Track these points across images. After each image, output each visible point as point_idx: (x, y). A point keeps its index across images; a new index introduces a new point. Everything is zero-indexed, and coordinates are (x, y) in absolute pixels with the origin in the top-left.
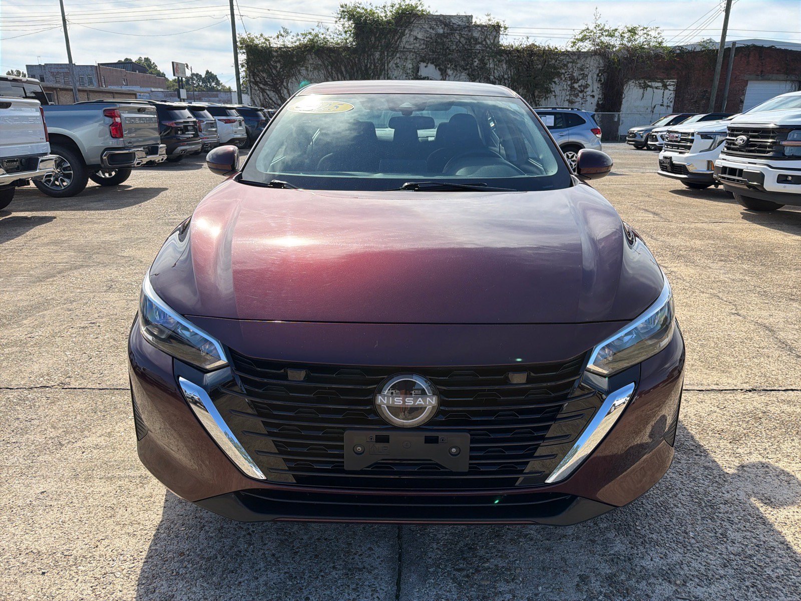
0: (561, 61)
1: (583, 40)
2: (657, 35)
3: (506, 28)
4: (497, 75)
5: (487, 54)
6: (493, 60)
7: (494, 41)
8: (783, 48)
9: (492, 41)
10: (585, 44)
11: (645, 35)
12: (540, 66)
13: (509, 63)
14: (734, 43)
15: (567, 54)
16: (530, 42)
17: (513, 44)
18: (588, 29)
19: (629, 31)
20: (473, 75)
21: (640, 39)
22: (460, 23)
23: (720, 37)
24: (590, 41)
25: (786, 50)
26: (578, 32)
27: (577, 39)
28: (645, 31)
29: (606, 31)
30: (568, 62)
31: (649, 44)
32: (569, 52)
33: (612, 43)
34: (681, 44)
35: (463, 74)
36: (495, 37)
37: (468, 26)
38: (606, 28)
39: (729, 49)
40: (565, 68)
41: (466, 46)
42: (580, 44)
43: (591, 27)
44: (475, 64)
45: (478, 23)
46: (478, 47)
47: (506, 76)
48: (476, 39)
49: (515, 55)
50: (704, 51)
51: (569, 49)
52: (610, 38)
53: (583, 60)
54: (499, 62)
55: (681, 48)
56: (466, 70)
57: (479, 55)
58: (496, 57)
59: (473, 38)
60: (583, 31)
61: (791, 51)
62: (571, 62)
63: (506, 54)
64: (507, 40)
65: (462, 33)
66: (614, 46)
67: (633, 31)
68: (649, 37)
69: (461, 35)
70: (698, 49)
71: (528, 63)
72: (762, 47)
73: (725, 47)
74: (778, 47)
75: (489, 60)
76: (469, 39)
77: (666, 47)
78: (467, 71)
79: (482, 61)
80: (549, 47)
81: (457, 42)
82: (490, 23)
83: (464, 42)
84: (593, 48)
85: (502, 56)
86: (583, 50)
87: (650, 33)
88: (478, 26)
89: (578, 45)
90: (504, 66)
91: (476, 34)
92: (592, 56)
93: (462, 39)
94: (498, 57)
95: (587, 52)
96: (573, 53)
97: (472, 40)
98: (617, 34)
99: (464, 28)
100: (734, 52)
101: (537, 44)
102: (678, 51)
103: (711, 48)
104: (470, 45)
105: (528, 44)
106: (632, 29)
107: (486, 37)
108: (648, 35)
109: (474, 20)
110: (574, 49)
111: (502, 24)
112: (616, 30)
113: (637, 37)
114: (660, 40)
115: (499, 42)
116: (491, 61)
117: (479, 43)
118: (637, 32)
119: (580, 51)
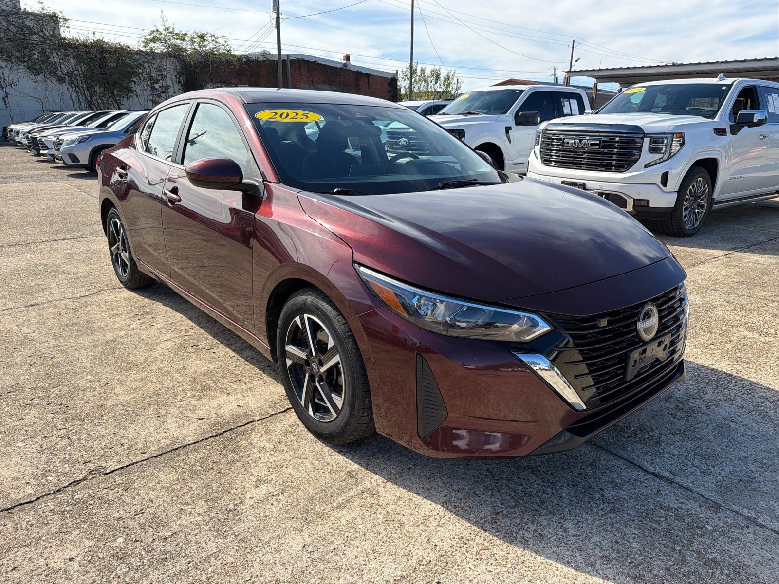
0: (135, 61)
1: (154, 40)
2: (224, 43)
3: (66, 20)
4: (65, 70)
5: (48, 47)
6: (57, 53)
7: (54, 33)
8: (323, 63)
9: (51, 33)
10: (157, 45)
11: (214, 42)
12: (114, 64)
13: (77, 57)
14: (288, 56)
15: (139, 53)
16: (98, 37)
17: (78, 38)
18: (158, 30)
19: (199, 37)
20: (35, 69)
21: (210, 46)
22: (4, 7)
23: (277, 50)
24: (161, 42)
25: (325, 66)
26: (147, 33)
27: (148, 40)
28: (213, 38)
29: (177, 34)
30: (144, 62)
31: (219, 50)
32: (142, 51)
33: (184, 47)
34: (247, 53)
35: (21, 67)
36: (55, 28)
37: (16, 13)
38: (177, 31)
39: (284, 61)
40: (142, 68)
41: (17, 35)
42: (152, 45)
43: (161, 30)
44: (35, 57)
45: (29, 10)
46: (34, 37)
47: (76, 73)
48: (30, 29)
49: (83, 50)
50: (265, 61)
51: (142, 49)
52: (181, 41)
53: (159, 61)
54: (65, 56)
55: (246, 56)
56: (24, 62)
57: (38, 47)
58: (59, 50)
59: (26, 26)
60: (153, 32)
61: (329, 66)
62: (147, 62)
63: (72, 48)
64: (69, 33)
65: (11, 20)
66: (186, 50)
67: (202, 37)
68: (218, 44)
69: (8, 21)
70: (261, 59)
71: (100, 59)
72: (308, 62)
73: (282, 59)
74: (320, 62)
75: (52, 53)
76: (22, 28)
77: (234, 56)
78: (26, 64)
79: (42, 53)
80: (120, 45)
81: (5, 29)
82: (45, 12)
83: (15, 30)
84: (166, 50)
85: (67, 50)
86: (156, 51)
87: (217, 40)
88: (30, 14)
89: (150, 45)
90: (72, 61)
91: (29, 23)
92: (167, 57)
93: (11, 27)
94: (63, 51)
95: (162, 53)
96: (147, 53)
97: (25, 29)
98: (187, 38)
99: (11, 14)
100: (289, 63)
101: (106, 40)
102: (245, 60)
103: (271, 59)
104: (24, 35)
105: (95, 40)
106: (202, 36)
107: (42, 27)
108: (217, 42)
109: (23, 7)
110: (147, 49)
111: (60, 15)
112: (186, 34)
113: (206, 43)
114: (228, 48)
115: (60, 34)
116: (54, 54)
117: (35, 34)
118: (205, 38)
119: (154, 52)
